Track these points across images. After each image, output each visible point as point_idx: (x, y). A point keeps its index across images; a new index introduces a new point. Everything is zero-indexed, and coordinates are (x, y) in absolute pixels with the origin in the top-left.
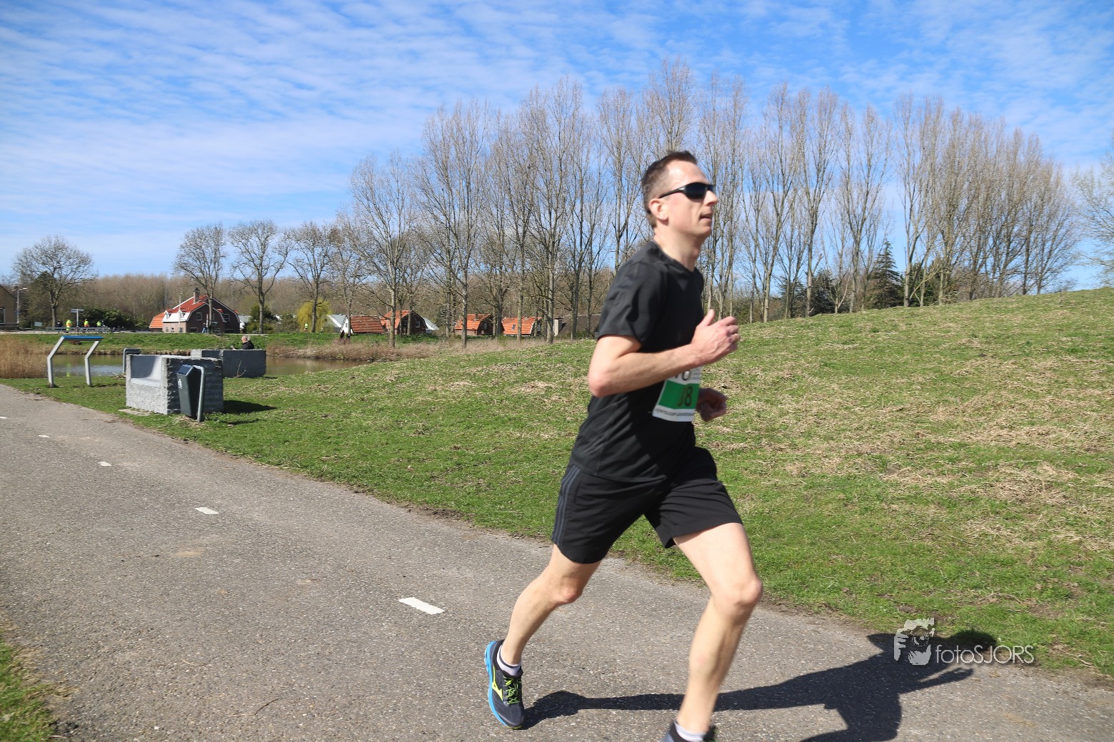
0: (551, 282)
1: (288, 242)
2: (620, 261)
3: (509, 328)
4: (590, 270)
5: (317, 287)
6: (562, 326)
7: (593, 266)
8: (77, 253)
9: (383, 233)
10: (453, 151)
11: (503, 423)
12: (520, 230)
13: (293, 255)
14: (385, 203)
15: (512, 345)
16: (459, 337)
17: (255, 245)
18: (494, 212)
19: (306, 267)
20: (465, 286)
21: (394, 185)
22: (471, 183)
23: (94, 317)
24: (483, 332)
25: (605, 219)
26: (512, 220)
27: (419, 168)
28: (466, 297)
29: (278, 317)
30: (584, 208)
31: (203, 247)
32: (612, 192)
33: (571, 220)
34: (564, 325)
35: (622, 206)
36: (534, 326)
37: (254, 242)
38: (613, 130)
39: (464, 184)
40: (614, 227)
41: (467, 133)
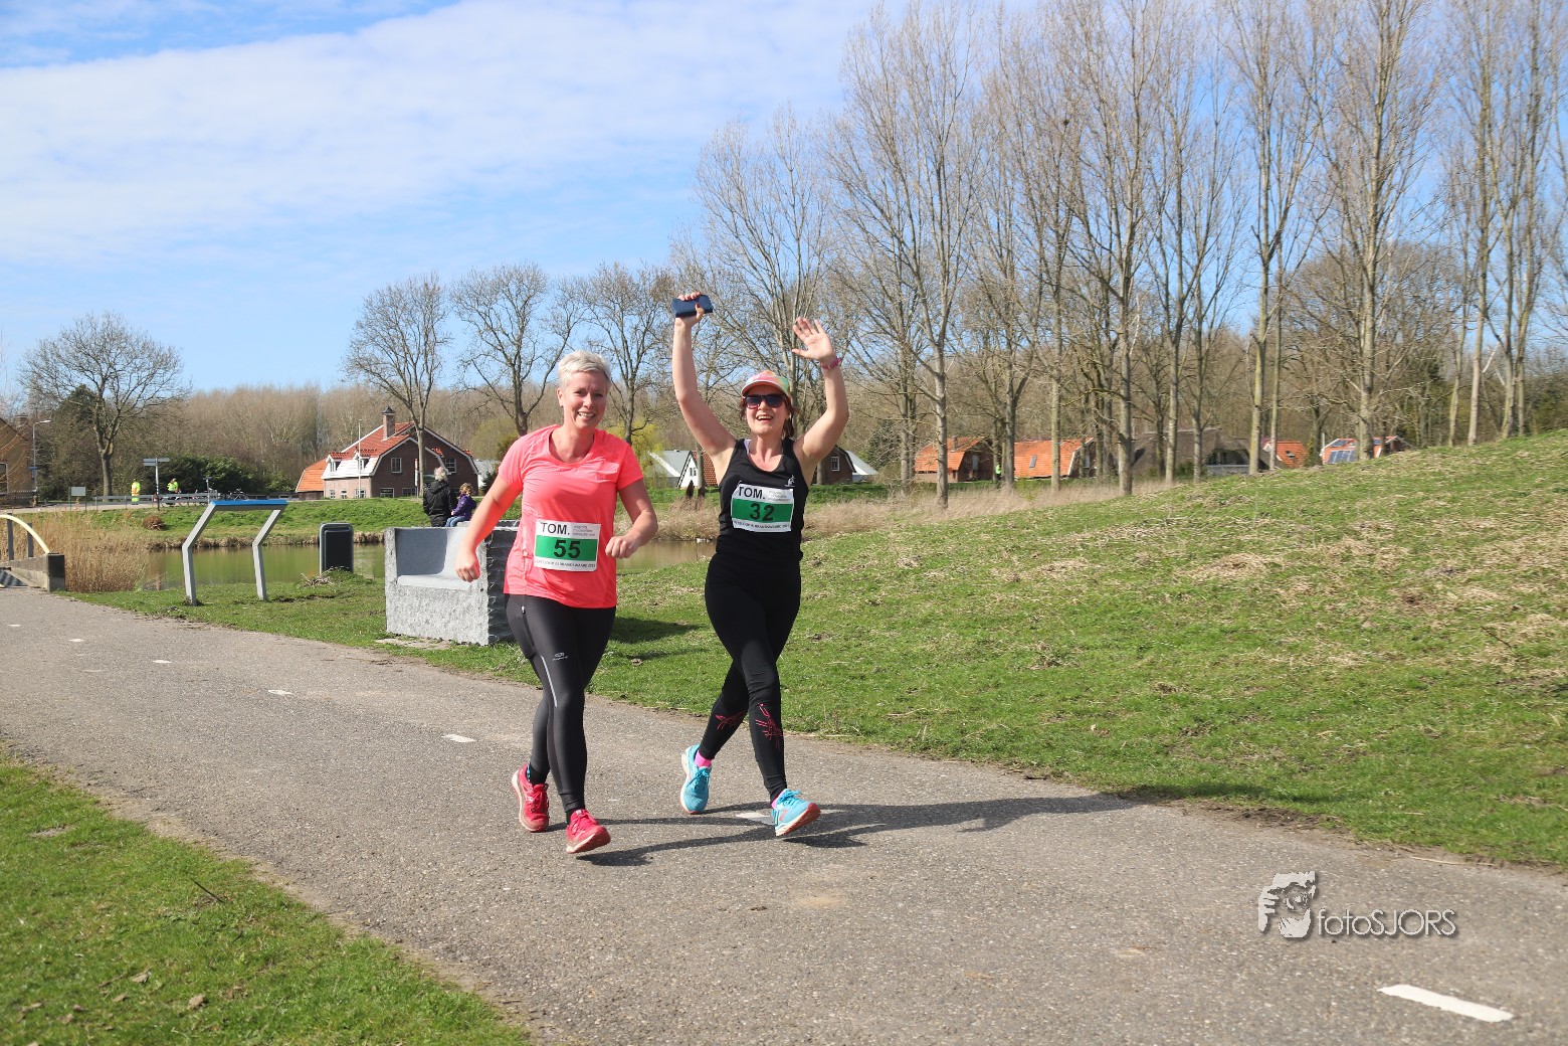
0: (1125, 363)
1: (569, 304)
3: (1026, 463)
4: (1200, 333)
6: (1136, 455)
7: (1205, 327)
8: (148, 347)
9: (767, 281)
14: (767, 217)
15: (1051, 500)
16: (932, 487)
17: (504, 316)
18: (993, 222)
20: (941, 378)
21: (785, 181)
22: (946, 164)
24: (971, 476)
28: (943, 403)
31: (401, 323)
32: (1247, 160)
34: (1140, 453)
36: (1078, 453)
37: (502, 309)
38: (1249, 27)
39: (931, 166)
40: (1258, 237)
41: (934, 56)
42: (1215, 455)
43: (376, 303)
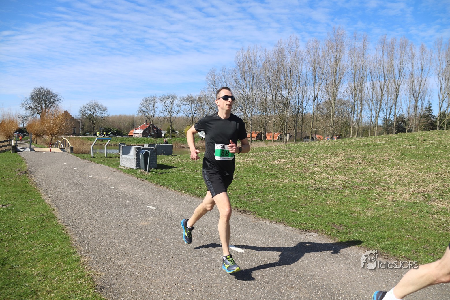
0: (286, 119)
1: (181, 102)
2: (314, 110)
3: (268, 137)
4: (302, 114)
5: (193, 120)
6: (290, 137)
7: (304, 112)
8: (102, 107)
10: (247, 65)
11: (267, 175)
12: (274, 97)
13: (183, 107)
15: (270, 144)
17: (169, 103)
18: (263, 90)
19: (188, 112)
20: (251, 120)
21: (223, 79)
22: (254, 78)
23: (108, 131)
24: (258, 139)
25: (309, 93)
26: (270, 93)
27: (233, 72)
28: (252, 124)
29: (177, 132)
30: (300, 88)
31: (149, 104)
32: (312, 82)
33: (294, 93)
35: (316, 88)
36: (279, 136)
37: (168, 102)
38: (312, 56)
39: (251, 79)
40: (313, 96)
41: (253, 58)
42: (305, 137)
43: (144, 99)
